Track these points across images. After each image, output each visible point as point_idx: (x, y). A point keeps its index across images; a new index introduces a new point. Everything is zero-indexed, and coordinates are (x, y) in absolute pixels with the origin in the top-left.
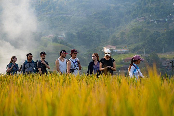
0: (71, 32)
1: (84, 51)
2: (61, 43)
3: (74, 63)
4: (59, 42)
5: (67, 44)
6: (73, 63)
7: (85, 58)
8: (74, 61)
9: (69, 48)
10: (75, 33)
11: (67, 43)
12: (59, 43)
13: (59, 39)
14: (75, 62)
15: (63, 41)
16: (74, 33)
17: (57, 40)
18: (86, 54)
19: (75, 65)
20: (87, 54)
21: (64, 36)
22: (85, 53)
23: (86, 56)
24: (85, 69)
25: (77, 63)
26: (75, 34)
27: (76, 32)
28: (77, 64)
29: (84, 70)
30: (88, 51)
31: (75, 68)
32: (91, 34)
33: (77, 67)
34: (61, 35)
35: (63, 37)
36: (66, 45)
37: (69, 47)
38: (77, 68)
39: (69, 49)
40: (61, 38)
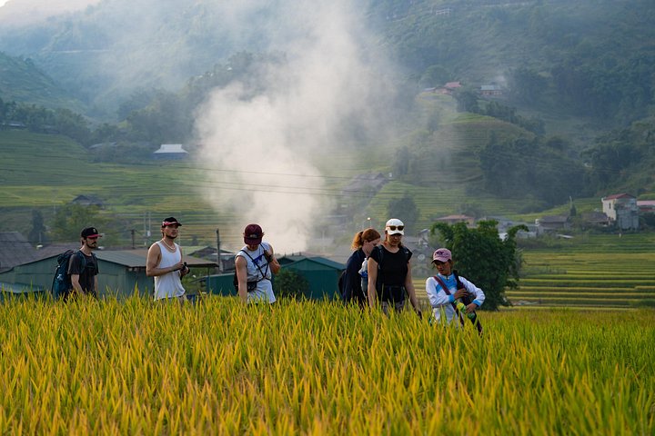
0: (528, 68)
1: (582, 139)
2: (490, 113)
3: (255, 262)
4: (484, 108)
5: (516, 114)
6: (253, 261)
7: (586, 165)
8: (255, 255)
9: (523, 129)
10: (547, 70)
11: (512, 112)
12: (482, 113)
13: (484, 99)
14: (260, 258)
15: (497, 104)
16: (542, 71)
17: (477, 103)
18: (589, 153)
19: (259, 268)
20: (594, 150)
21: (506, 85)
22: (586, 147)
23: (591, 159)
24: (586, 208)
25: (264, 261)
26: (544, 74)
27: (552, 66)
28: (266, 262)
29: (580, 215)
30: (597, 140)
31: (261, 276)
32: (611, 72)
33: (264, 272)
34: (494, 83)
35: (499, 87)
36: (512, 122)
37: (521, 126)
38: (265, 277)
39: (521, 135)
40: (491, 92)
